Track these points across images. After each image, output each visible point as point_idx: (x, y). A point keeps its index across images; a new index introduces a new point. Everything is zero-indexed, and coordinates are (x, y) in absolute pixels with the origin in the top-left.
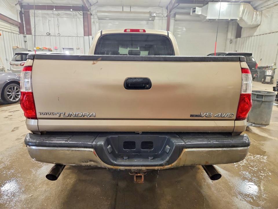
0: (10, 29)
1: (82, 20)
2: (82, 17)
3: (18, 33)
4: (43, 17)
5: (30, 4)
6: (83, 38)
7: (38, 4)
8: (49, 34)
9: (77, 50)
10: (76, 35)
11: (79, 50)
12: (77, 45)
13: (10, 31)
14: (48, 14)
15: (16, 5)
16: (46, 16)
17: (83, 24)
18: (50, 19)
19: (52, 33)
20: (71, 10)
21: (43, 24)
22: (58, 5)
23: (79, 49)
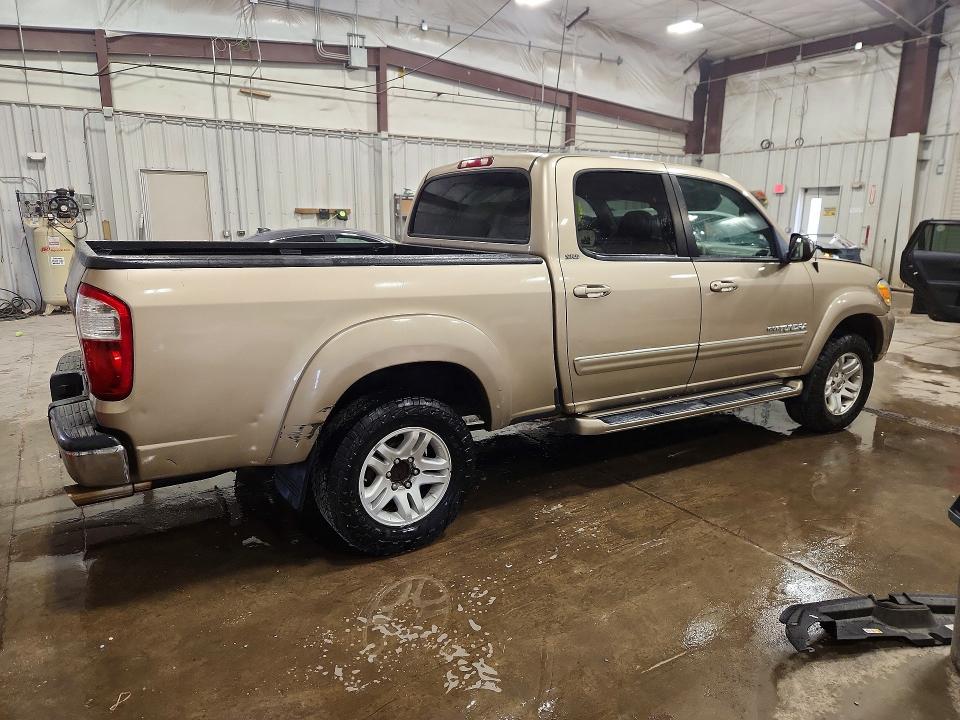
0: (655, 143)
1: (895, 74)
2: (897, 62)
3: (681, 152)
4: (763, 91)
5: (732, 58)
6: (884, 145)
7: (755, 50)
8: (770, 143)
9: (855, 192)
10: (862, 138)
11: (861, 193)
12: (858, 173)
13: (654, 150)
14: (777, 79)
15: (685, 72)
16: (770, 85)
17: (895, 89)
18: (780, 92)
19: (778, 139)
20: (859, 46)
21: (757, 114)
22: (817, 39)
23: (860, 187)
